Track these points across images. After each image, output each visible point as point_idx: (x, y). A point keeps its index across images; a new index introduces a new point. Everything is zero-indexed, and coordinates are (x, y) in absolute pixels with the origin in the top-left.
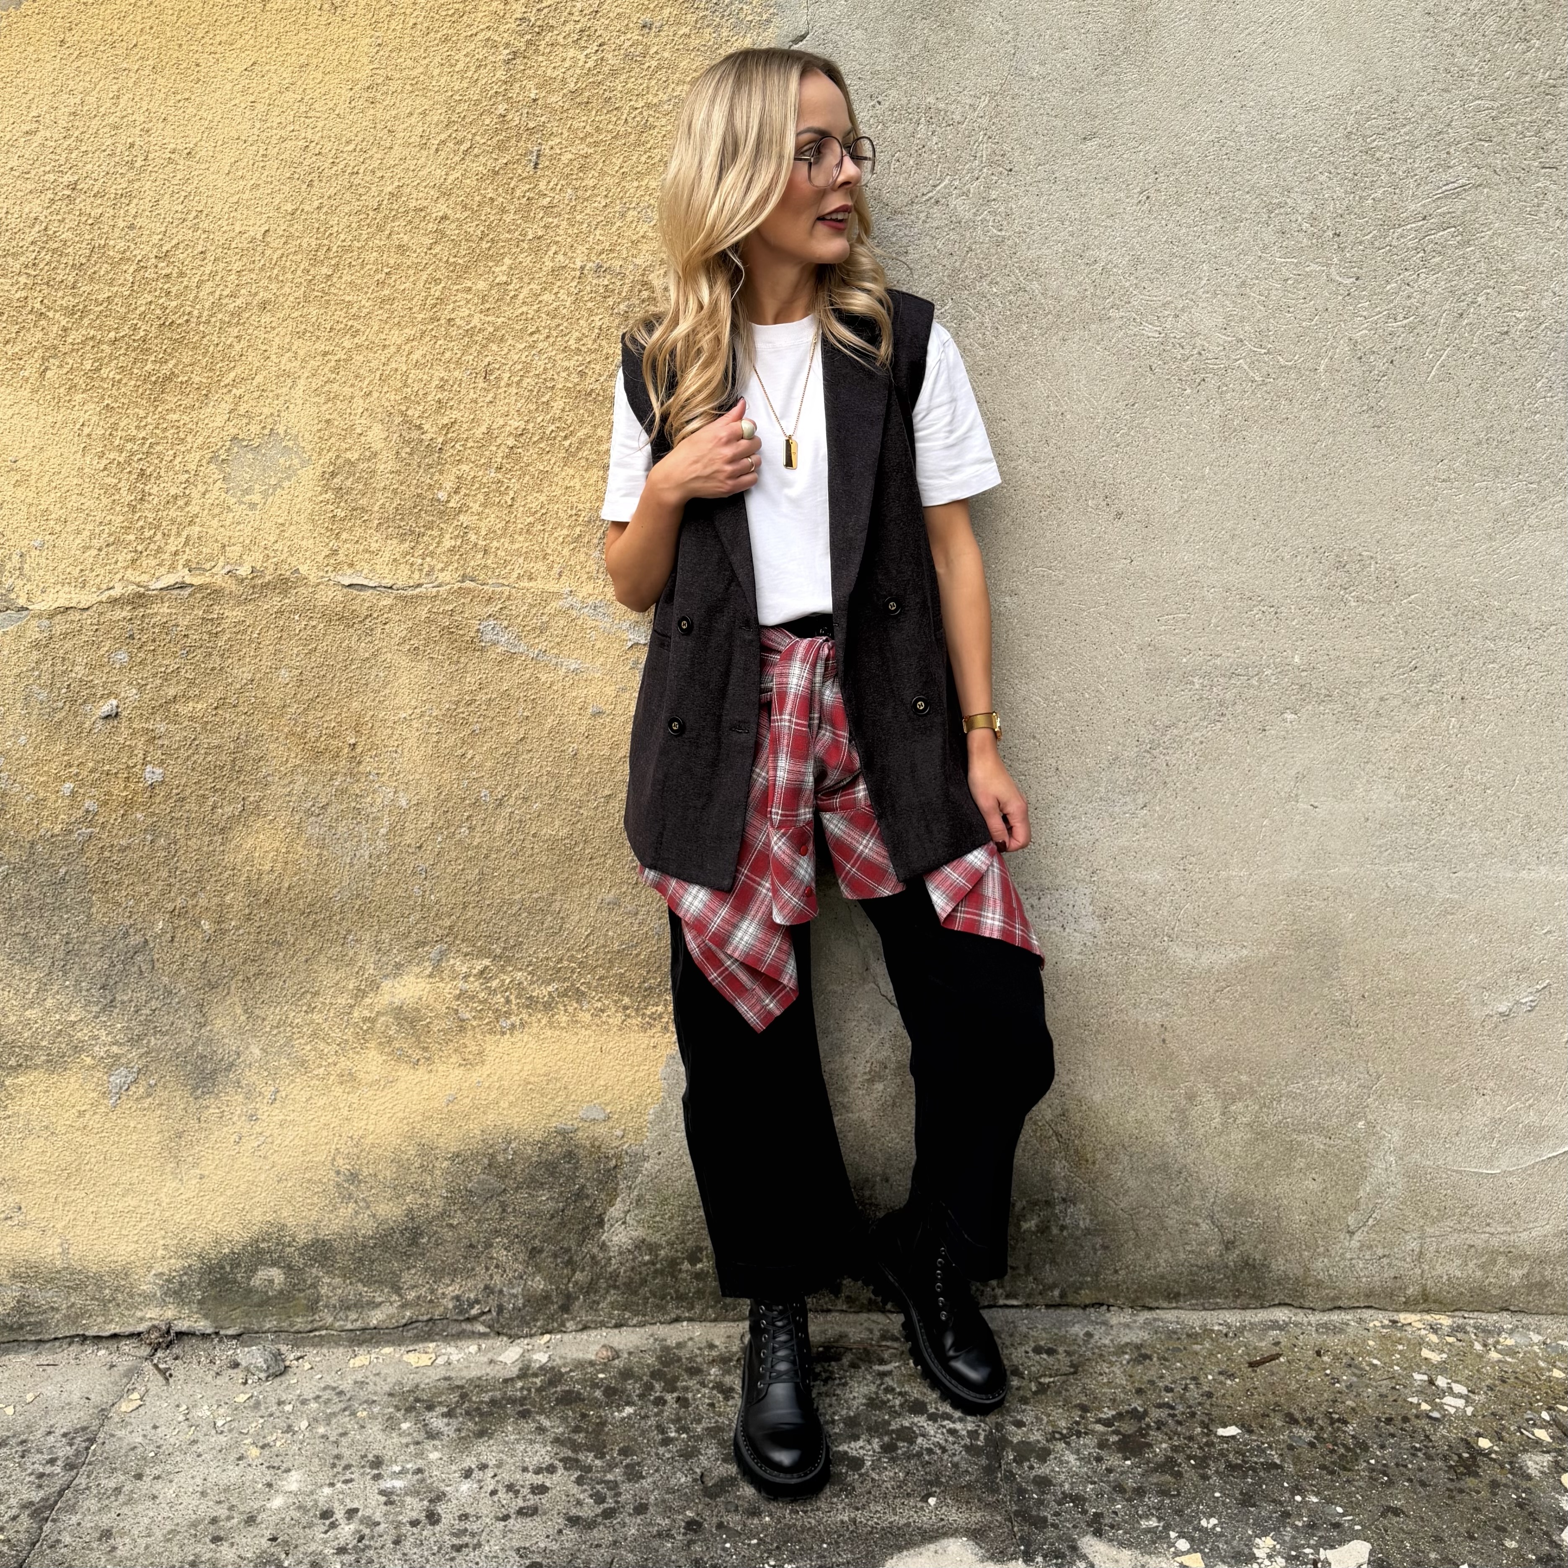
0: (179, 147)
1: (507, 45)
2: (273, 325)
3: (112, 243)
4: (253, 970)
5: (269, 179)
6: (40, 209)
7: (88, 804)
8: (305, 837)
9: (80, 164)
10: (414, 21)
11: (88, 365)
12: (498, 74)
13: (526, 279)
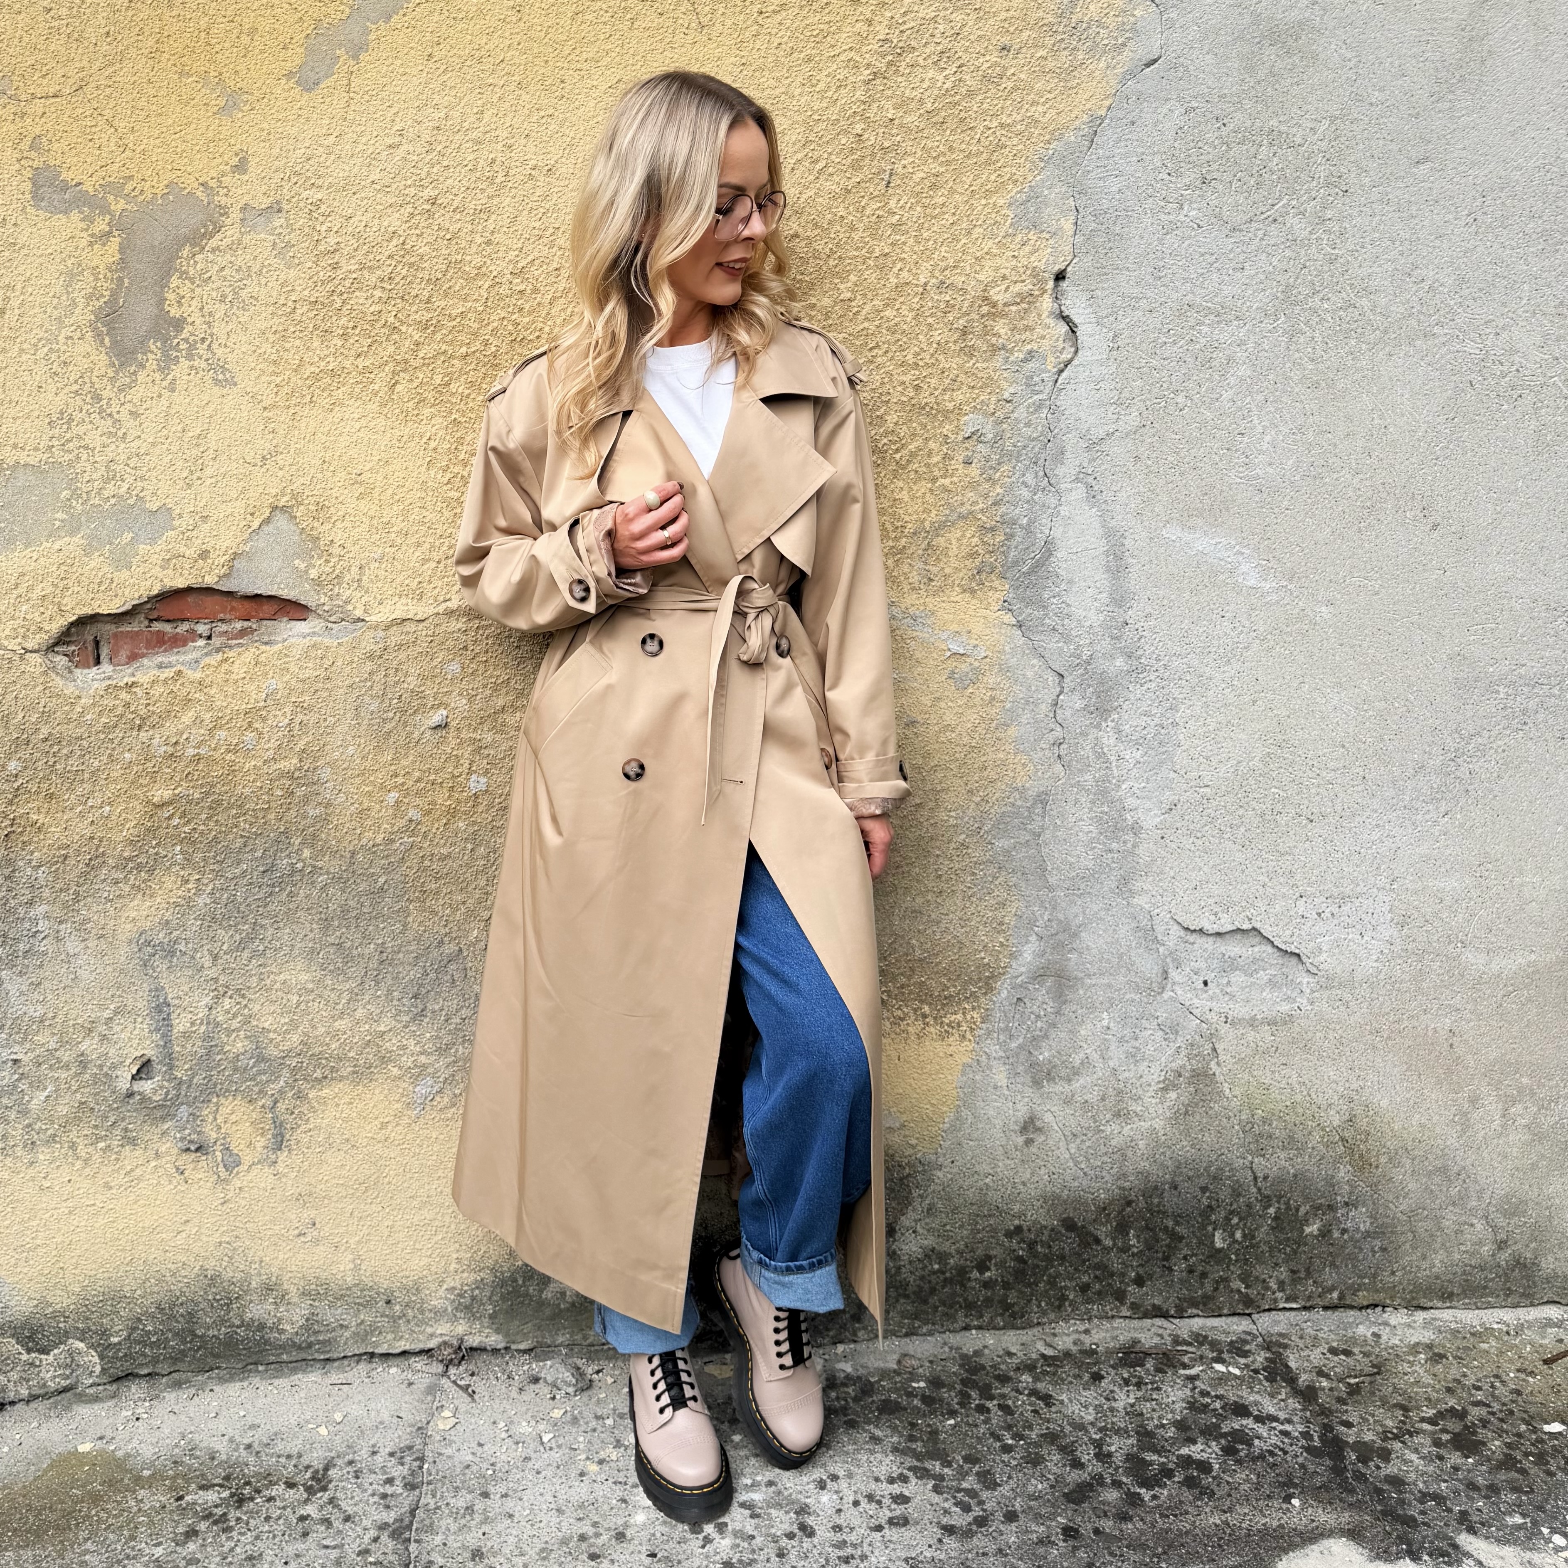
0: (540, 164)
1: (869, 65)
3: (469, 258)
6: (399, 223)
7: (412, 813)
9: (441, 179)
10: (780, 40)
11: (438, 380)
12: (858, 94)
13: (870, 296)
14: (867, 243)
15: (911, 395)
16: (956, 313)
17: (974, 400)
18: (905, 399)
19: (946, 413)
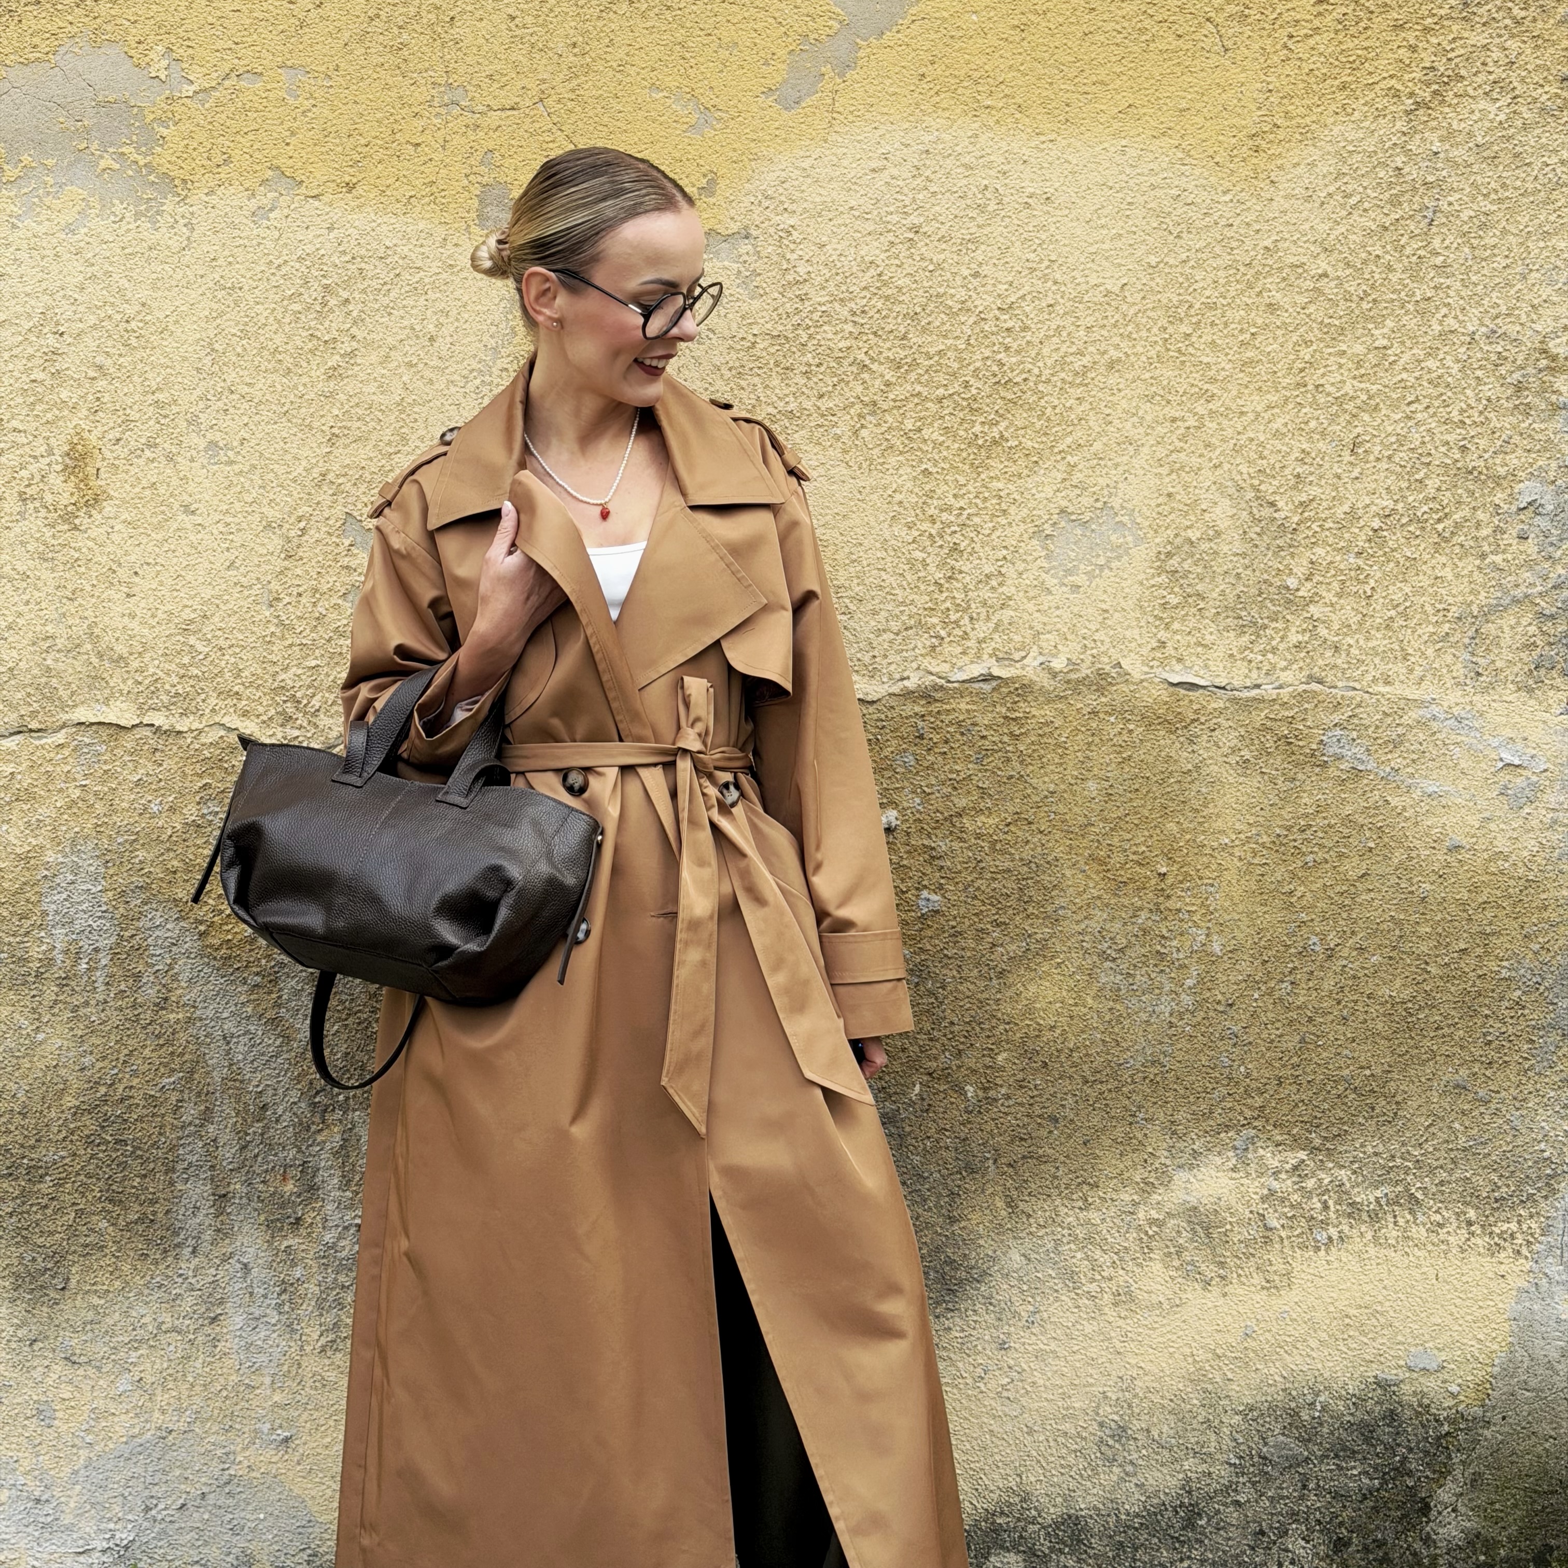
0: (1038, 192)
1: (1411, 94)
2: (1121, 386)
3: (952, 291)
4: (1022, 1151)
5: (1134, 229)
6: (877, 252)
8: (1095, 986)
9: (928, 206)
10: (1312, 66)
11: (909, 425)
12: (1399, 124)
13: (1408, 344)
14: (1405, 286)
15: (1457, 456)
16: (1509, 366)
17: (1531, 465)
18: (1449, 461)
19: (1498, 480)
